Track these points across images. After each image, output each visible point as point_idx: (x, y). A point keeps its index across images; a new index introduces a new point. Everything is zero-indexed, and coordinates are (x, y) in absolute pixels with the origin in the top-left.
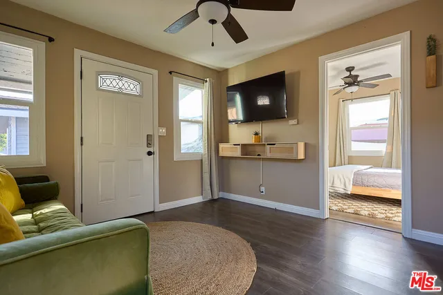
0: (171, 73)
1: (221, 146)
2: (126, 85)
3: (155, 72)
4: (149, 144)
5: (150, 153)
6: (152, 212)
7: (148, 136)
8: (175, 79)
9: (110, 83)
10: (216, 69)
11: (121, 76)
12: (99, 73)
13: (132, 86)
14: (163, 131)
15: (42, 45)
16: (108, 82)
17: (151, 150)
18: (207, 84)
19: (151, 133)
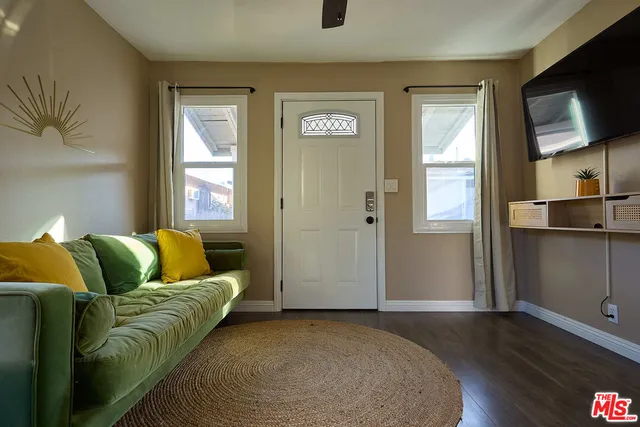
0: (406, 90)
1: (513, 206)
2: (337, 124)
3: (380, 96)
4: (368, 208)
5: (370, 220)
6: (376, 310)
7: (369, 195)
8: (415, 97)
9: (316, 125)
10: (504, 57)
11: (329, 112)
12: (302, 117)
13: (344, 124)
14: (393, 185)
15: (244, 99)
16: (313, 124)
17: (373, 216)
18: (481, 93)
19: (374, 191)
